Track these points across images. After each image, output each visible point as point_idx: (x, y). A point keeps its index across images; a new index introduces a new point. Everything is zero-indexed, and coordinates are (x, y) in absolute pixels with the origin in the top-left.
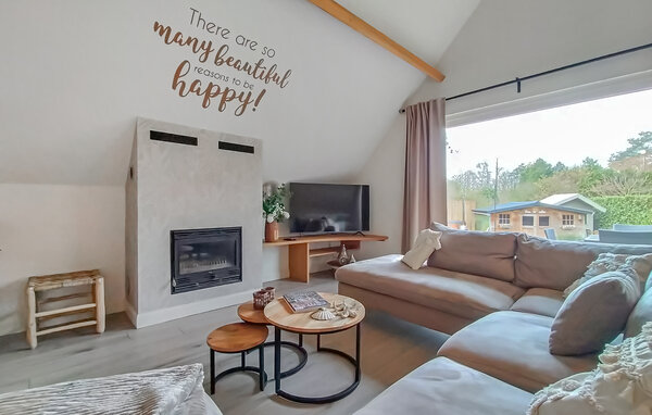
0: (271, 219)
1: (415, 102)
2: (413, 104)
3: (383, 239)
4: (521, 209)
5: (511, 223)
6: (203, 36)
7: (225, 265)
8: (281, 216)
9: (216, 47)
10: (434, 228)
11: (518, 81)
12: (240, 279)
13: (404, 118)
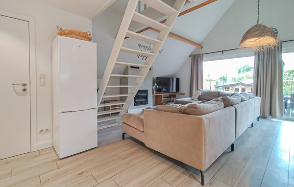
0: (154, 88)
1: (195, 54)
2: (193, 54)
3: (184, 94)
4: (234, 85)
5: (230, 91)
6: (146, 45)
7: (144, 100)
8: (156, 87)
9: (148, 47)
10: (199, 90)
11: (223, 51)
12: (147, 103)
13: (191, 58)
